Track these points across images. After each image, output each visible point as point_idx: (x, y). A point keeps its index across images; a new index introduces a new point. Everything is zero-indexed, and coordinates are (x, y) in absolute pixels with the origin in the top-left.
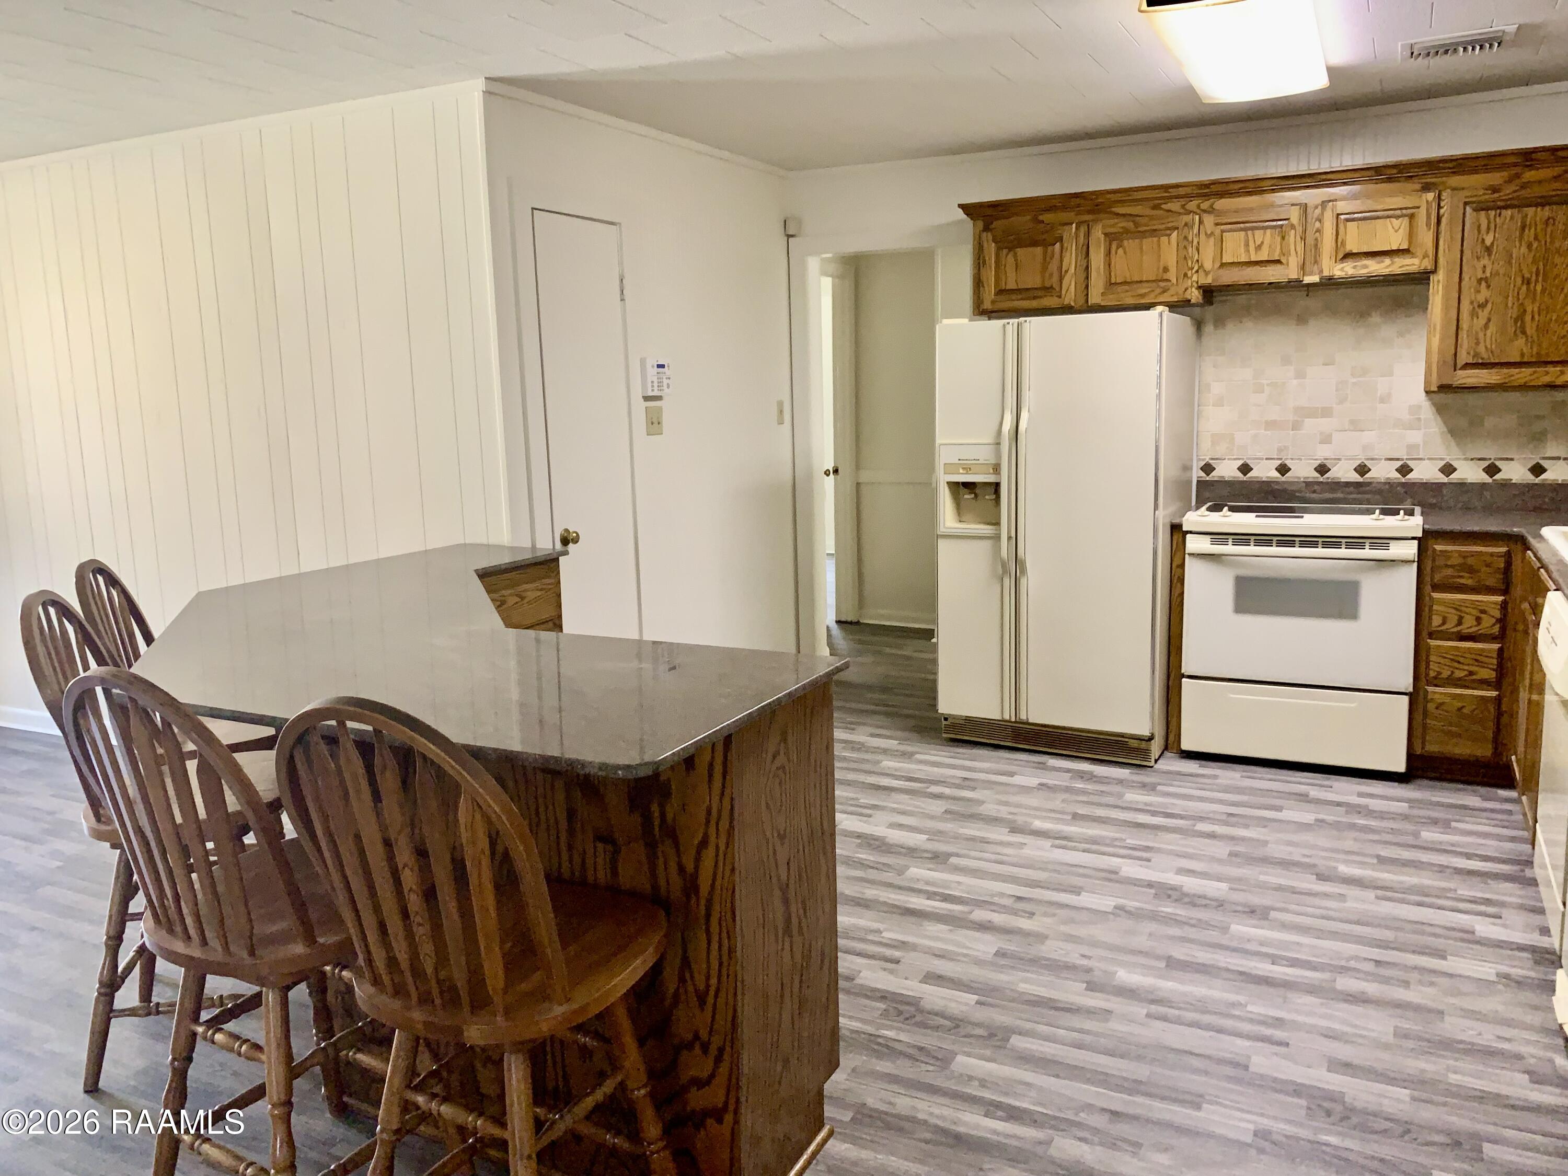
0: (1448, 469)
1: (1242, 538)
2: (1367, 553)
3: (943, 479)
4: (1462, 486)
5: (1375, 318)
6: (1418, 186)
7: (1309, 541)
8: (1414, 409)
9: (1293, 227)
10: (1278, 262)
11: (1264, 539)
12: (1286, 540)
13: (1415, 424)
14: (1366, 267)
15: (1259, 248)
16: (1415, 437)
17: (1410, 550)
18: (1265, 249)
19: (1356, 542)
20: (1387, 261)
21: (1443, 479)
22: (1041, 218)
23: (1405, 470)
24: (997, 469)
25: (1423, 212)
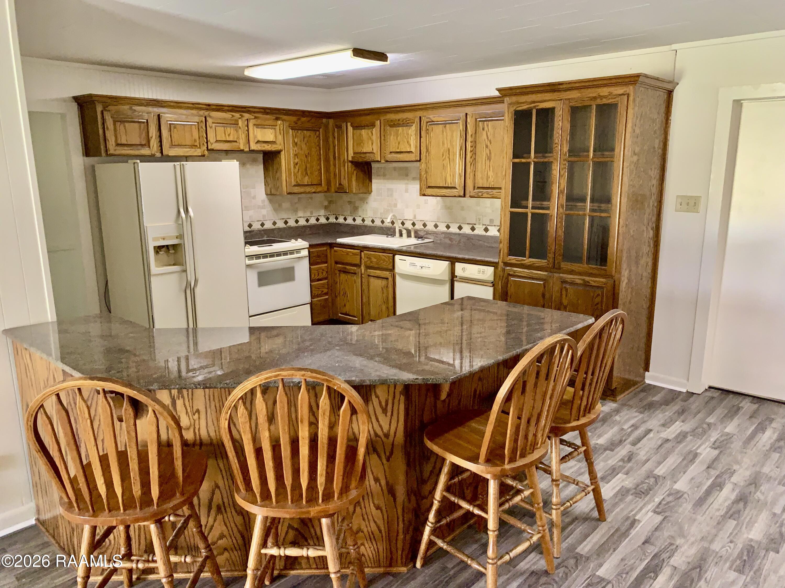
0: (274, 223)
1: (258, 256)
2: (295, 255)
3: (151, 245)
4: (279, 229)
5: (248, 166)
6: (274, 118)
7: (278, 254)
8: (263, 201)
9: (240, 128)
10: (236, 141)
11: (265, 256)
12: (272, 255)
13: (263, 207)
14: (264, 147)
15: (229, 135)
16: (264, 212)
17: (305, 253)
18: (231, 135)
19: (292, 252)
20: (270, 145)
21: (274, 227)
22: (133, 108)
23: (262, 225)
24: (181, 236)
25: (278, 126)
